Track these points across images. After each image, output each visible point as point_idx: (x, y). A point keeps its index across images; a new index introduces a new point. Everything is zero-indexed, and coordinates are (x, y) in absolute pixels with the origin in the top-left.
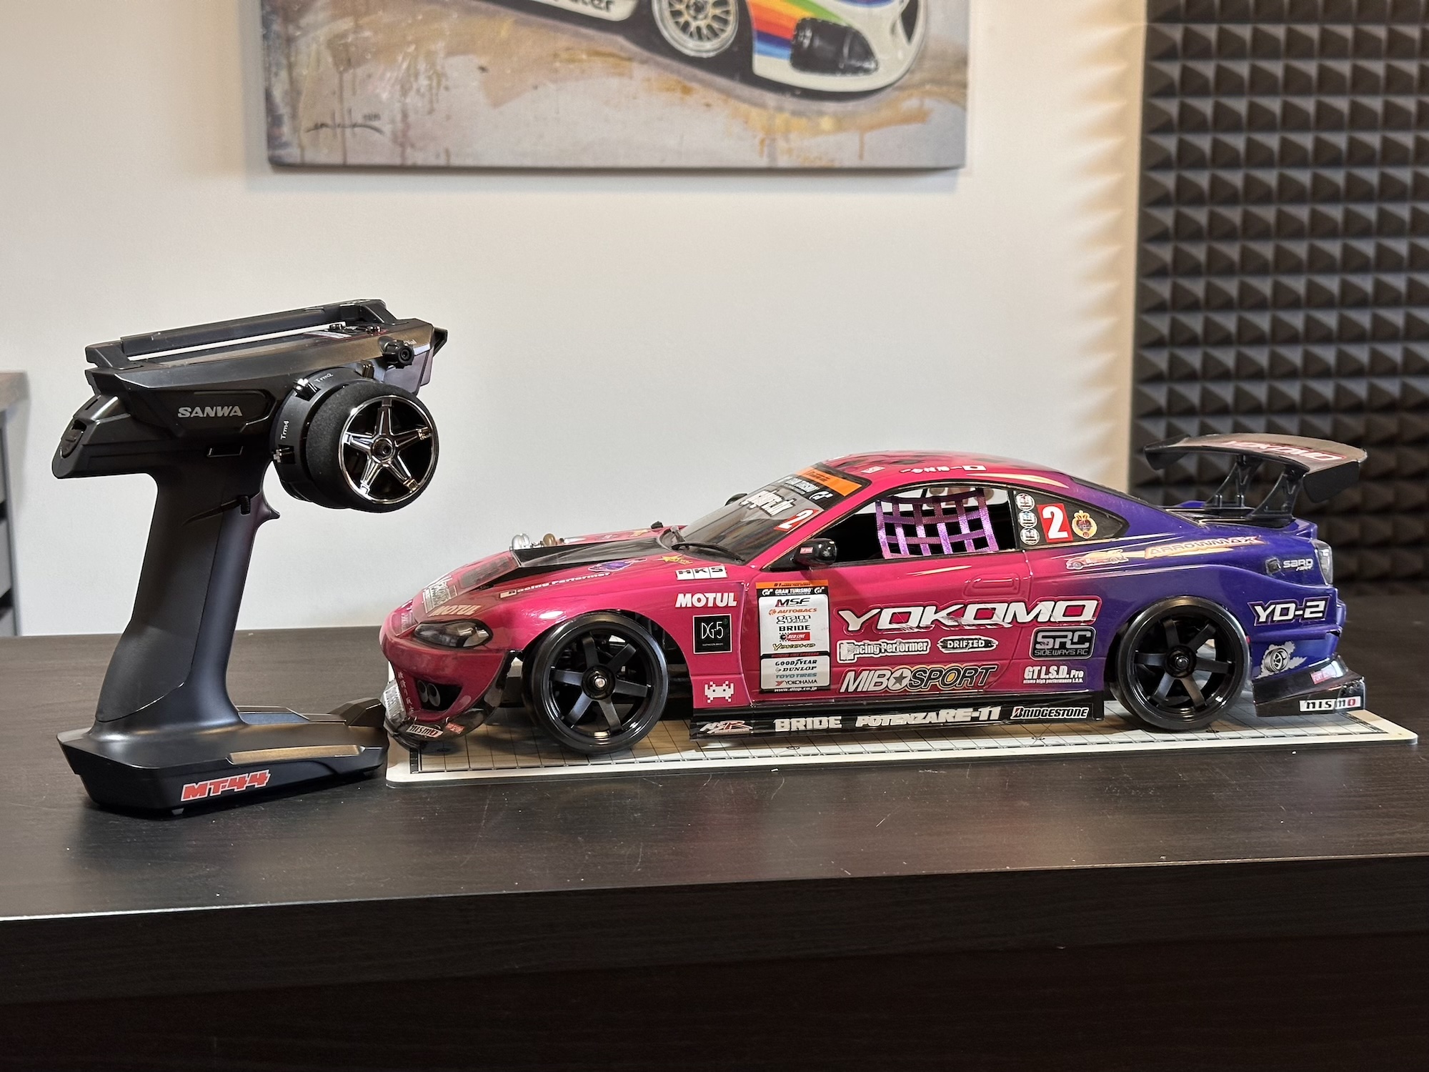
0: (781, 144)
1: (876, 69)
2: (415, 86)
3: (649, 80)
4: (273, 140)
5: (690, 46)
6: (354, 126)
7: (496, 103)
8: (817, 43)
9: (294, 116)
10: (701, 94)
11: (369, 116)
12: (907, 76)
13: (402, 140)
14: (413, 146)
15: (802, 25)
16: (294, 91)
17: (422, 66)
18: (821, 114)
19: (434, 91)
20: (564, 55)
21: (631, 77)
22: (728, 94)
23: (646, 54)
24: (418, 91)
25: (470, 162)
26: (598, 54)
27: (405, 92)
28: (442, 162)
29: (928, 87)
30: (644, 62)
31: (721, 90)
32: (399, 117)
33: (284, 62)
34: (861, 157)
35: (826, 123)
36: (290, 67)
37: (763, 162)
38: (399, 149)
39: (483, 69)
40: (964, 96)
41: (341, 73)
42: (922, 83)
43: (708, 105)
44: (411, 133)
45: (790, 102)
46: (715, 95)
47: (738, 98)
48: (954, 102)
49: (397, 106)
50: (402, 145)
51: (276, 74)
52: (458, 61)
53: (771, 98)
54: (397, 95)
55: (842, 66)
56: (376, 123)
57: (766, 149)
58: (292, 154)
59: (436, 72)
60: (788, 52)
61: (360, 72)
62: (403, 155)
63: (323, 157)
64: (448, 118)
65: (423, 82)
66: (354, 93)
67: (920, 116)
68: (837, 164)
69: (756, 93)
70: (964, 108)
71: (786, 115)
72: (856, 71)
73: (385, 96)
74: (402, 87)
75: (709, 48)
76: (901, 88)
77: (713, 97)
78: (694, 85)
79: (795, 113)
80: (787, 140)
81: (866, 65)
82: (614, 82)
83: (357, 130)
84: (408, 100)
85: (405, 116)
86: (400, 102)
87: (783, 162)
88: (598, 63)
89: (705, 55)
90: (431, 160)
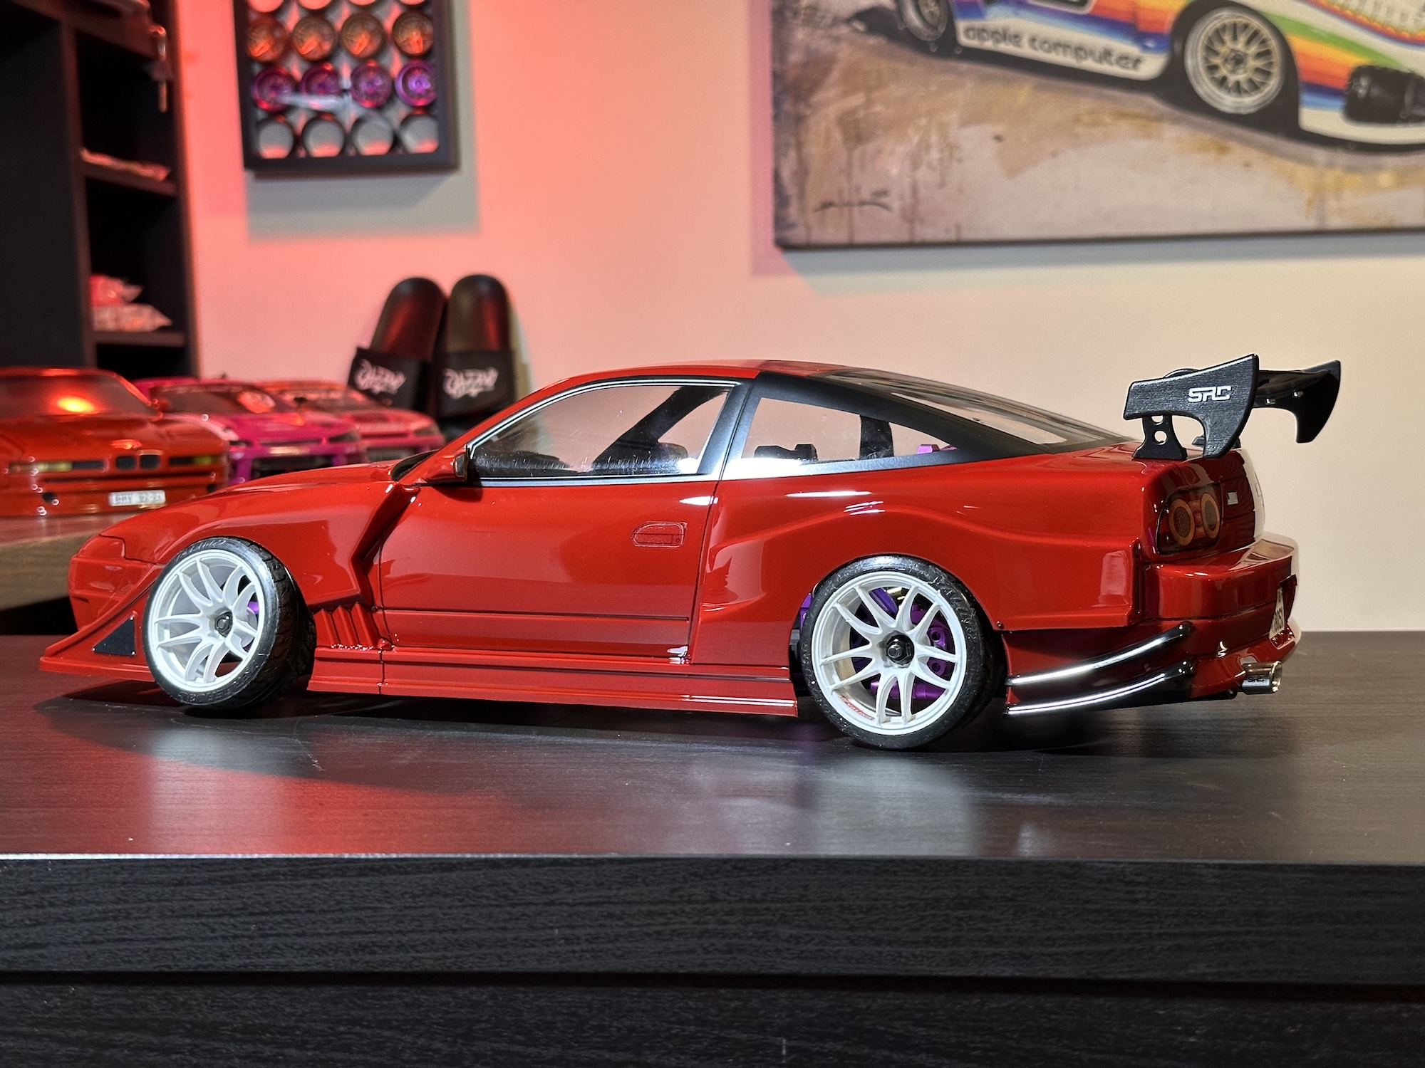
0: (1332, 204)
2: (926, 160)
3: (1180, 141)
4: (780, 222)
5: (1228, 102)
6: (862, 203)
7: (1012, 172)
8: (1376, 91)
9: (802, 195)
10: (1239, 152)
11: (878, 193)
13: (911, 216)
14: (922, 220)
15: (1358, 72)
16: (802, 171)
17: (934, 138)
18: (1378, 168)
19: (946, 164)
20: (1086, 119)
21: (1161, 139)
22: (1269, 151)
23: (1177, 113)
24: (929, 164)
25: (983, 235)
26: (1123, 115)
27: (915, 165)
28: (952, 236)
30: (1176, 121)
31: (1262, 148)
32: (908, 191)
33: (793, 141)
35: (1385, 179)
36: (799, 146)
37: (1311, 224)
38: (907, 226)
39: (998, 138)
41: (850, 151)
43: (1247, 165)
44: (921, 208)
45: (1343, 158)
46: (1255, 152)
47: (1284, 156)
49: (907, 181)
50: (911, 221)
51: (785, 155)
52: (970, 131)
53: (1320, 154)
54: (907, 170)
55: (1403, 115)
56: (884, 200)
57: (1314, 209)
58: (798, 235)
59: (948, 144)
60: (1339, 103)
61: (870, 147)
62: (911, 232)
63: (830, 235)
64: (961, 191)
65: (935, 155)
66: (863, 170)
69: (1303, 149)
71: (1337, 172)
72: (1420, 121)
73: (894, 171)
74: (913, 161)
75: (1249, 102)
77: (1253, 155)
78: (1233, 145)
79: (1350, 169)
80: (1339, 198)
82: (1141, 145)
83: (866, 208)
84: (918, 175)
85: (914, 190)
86: (910, 176)
87: (1335, 222)
88: (1124, 126)
89: (1243, 111)
90: (941, 236)
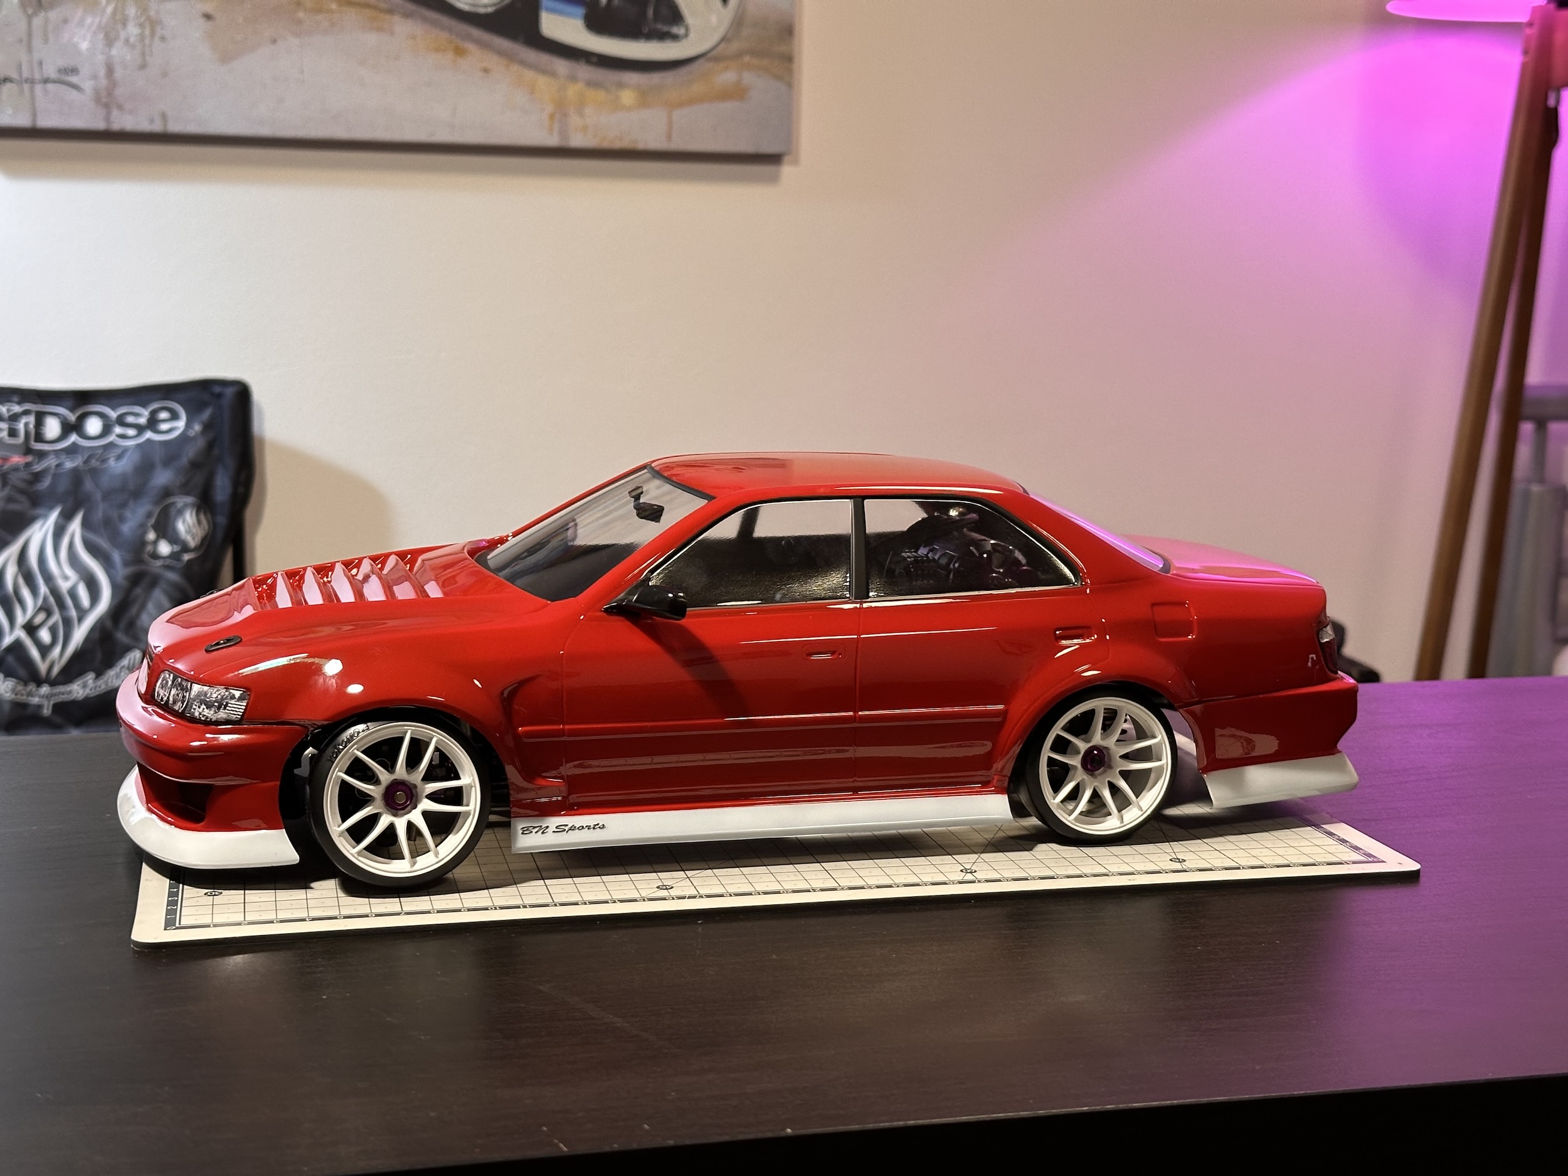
0: (574, 120)
1: (686, 35)
2: (123, 35)
3: (414, 37)
6: (46, 81)
7: (226, 58)
8: (617, 2)
10: (476, 57)
11: (65, 70)
12: (723, 45)
13: (106, 100)
14: (120, 107)
17: (132, 11)
18: (621, 86)
19: (147, 41)
20: (309, 3)
21: (392, 33)
22: (510, 58)
24: (127, 41)
25: (192, 128)
26: (351, 3)
27: (110, 42)
28: (157, 127)
29: (747, 59)
30: (407, 15)
31: (501, 53)
32: (102, 72)
34: (669, 137)
35: (627, 97)
37: (553, 141)
38: (102, 112)
39: (208, 17)
40: (790, 71)
41: (30, 18)
42: (739, 55)
43: (486, 71)
44: (118, 92)
45: (585, 71)
46: (495, 58)
47: (523, 63)
48: (777, 77)
49: (100, 58)
50: (107, 106)
52: (175, 5)
53: (562, 66)
54: (100, 45)
55: (646, 30)
56: (74, 79)
57: (556, 126)
59: (149, 18)
60: (580, 11)
61: (53, 15)
62: (107, 118)
63: (6, 119)
64: (165, 75)
65: (133, 30)
66: (46, 40)
67: (738, 93)
68: (641, 146)
69: (544, 58)
70: (790, 86)
71: (580, 86)
72: (663, 36)
73: (84, 46)
74: (107, 35)
75: (487, 1)
76: (717, 59)
77: (492, 61)
78: (470, 47)
79: (592, 84)
80: (581, 114)
81: (675, 30)
82: (371, 39)
83: (50, 86)
84: (114, 52)
85: (110, 71)
86: (103, 53)
87: (577, 141)
88: (352, 15)
89: (482, 11)
90: (144, 126)
